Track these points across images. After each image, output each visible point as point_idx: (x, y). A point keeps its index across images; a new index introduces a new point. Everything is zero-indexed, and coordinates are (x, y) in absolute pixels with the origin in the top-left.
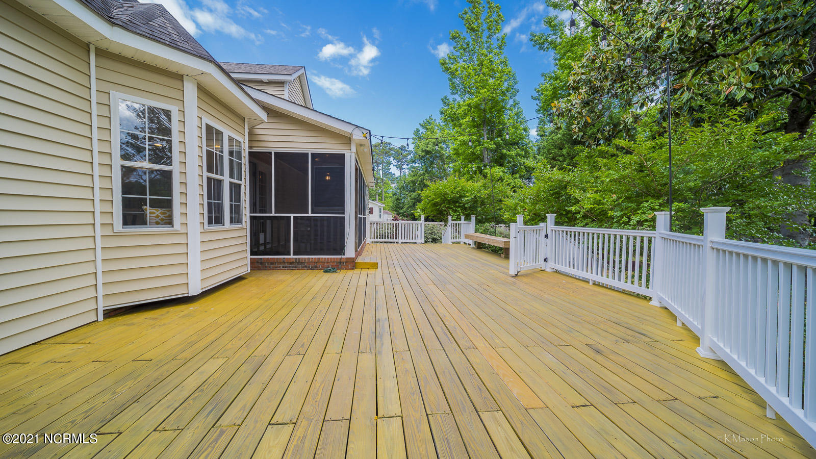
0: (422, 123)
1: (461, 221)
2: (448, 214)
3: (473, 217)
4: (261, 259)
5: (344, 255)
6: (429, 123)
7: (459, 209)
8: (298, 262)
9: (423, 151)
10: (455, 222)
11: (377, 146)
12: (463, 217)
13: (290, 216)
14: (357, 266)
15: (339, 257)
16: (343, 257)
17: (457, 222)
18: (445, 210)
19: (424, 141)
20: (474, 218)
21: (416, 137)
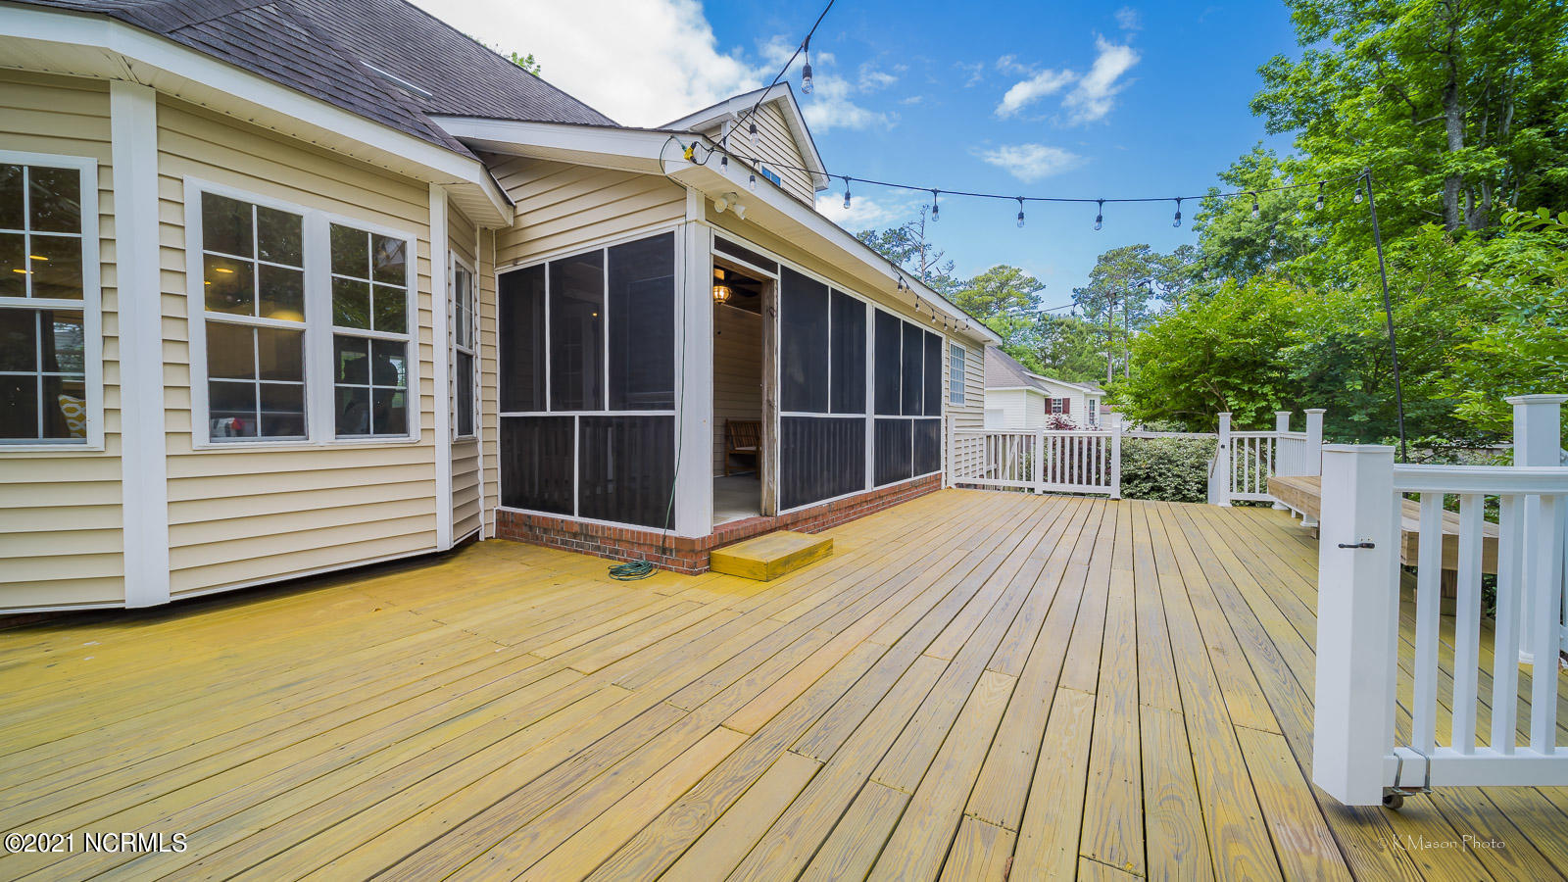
0: (1226, 173)
1: (1273, 428)
2: (1222, 406)
3: (1315, 418)
4: (529, 517)
5: (672, 526)
6: (1253, 165)
7: (1267, 389)
8: (585, 533)
9: (1224, 243)
10: (1247, 435)
11: (1111, 259)
12: (1283, 417)
13: (574, 417)
14: (715, 566)
15: (660, 531)
16: (669, 532)
17: (1257, 435)
18: (1210, 395)
19: (1230, 215)
20: (1320, 417)
21: (1209, 212)
